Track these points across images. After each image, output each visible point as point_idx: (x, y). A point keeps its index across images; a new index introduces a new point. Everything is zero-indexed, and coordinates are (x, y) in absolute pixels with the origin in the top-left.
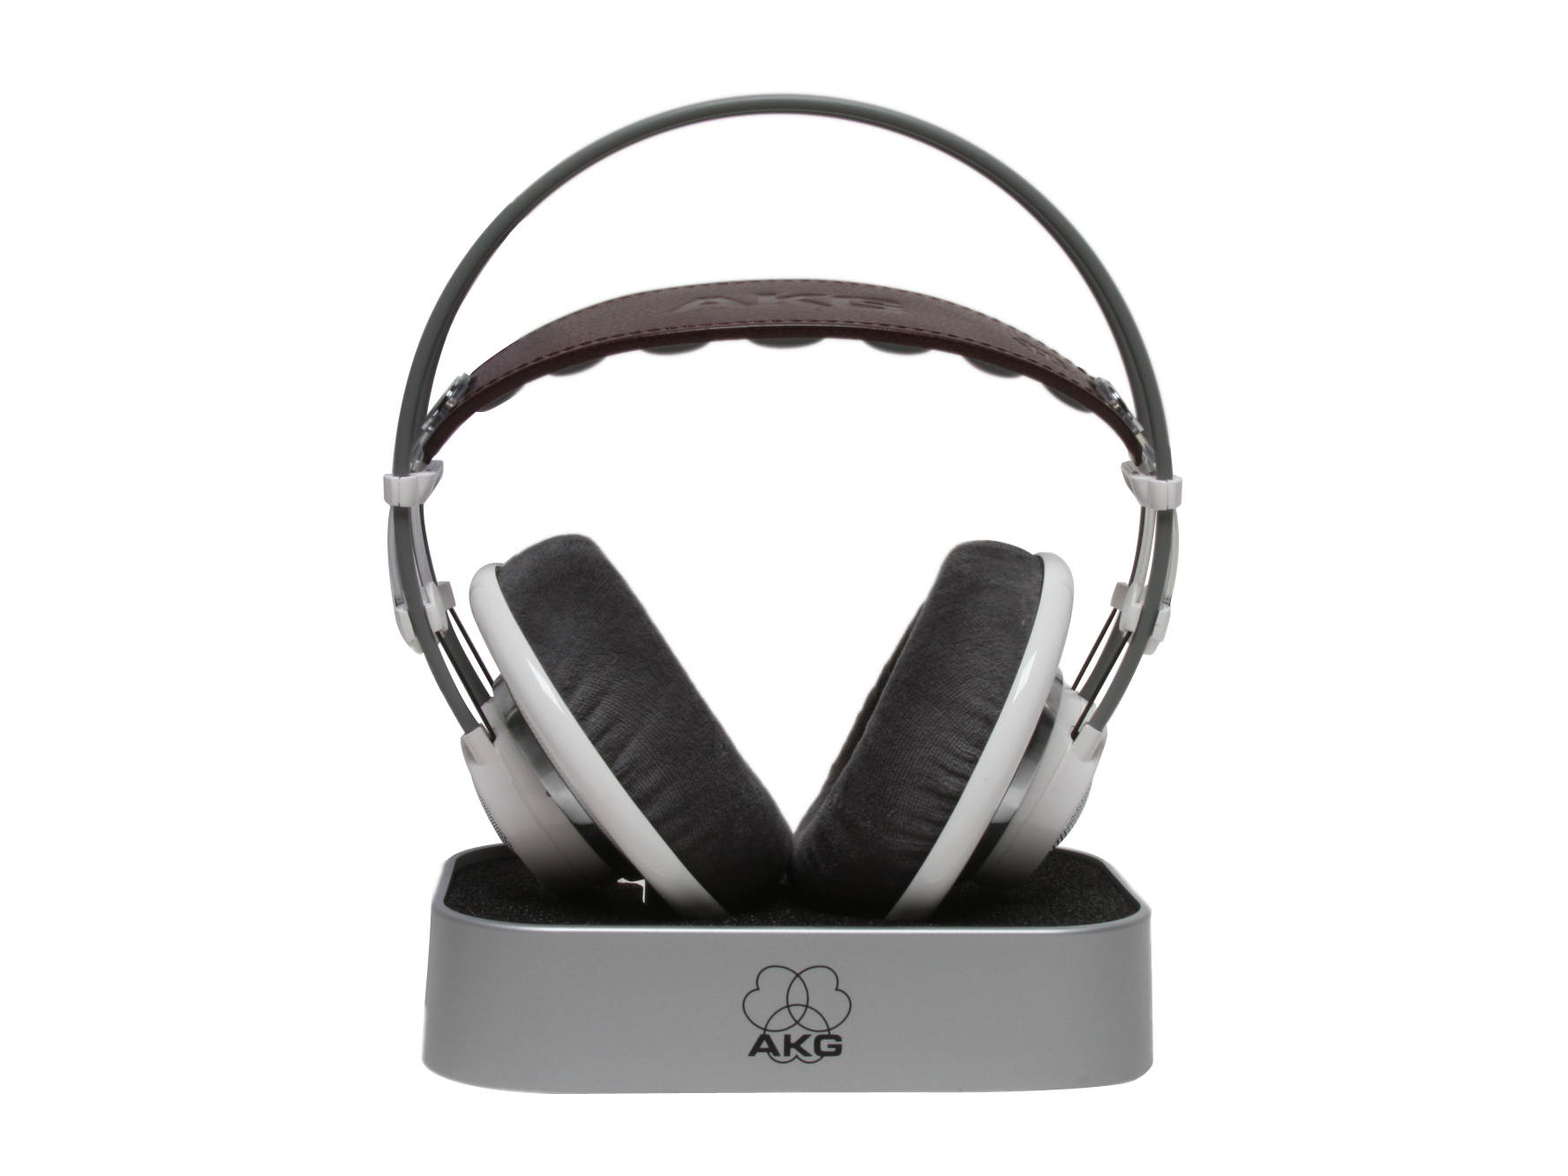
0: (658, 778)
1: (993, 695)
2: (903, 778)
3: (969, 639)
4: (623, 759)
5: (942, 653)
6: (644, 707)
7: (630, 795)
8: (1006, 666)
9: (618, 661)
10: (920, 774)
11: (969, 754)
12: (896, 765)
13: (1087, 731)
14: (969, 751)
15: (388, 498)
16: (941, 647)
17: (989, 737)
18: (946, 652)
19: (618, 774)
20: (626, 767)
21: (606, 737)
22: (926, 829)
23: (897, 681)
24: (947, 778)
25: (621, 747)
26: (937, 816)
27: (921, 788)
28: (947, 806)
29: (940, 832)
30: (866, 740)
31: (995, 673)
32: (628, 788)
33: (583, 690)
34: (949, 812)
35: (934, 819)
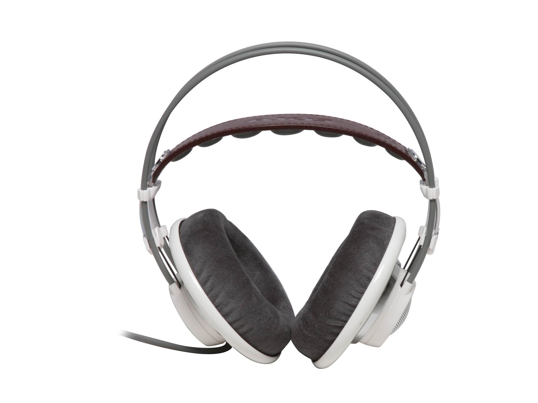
0: (231, 308)
1: (372, 269)
2: (336, 298)
3: (364, 248)
4: (218, 301)
5: (353, 252)
6: (225, 282)
7: (221, 313)
8: (377, 259)
9: (216, 265)
10: (342, 296)
11: (361, 290)
12: (334, 293)
13: (406, 283)
14: (361, 289)
15: (139, 198)
16: (354, 251)
17: (369, 284)
18: (355, 252)
19: (216, 306)
20: (219, 303)
21: (212, 292)
22: (343, 318)
23: (336, 262)
24: (352, 299)
25: (217, 296)
26: (348, 313)
27: (343, 302)
28: (352, 310)
29: (349, 319)
30: (323, 283)
31: (373, 261)
32: (220, 311)
33: (204, 275)
34: (353, 312)
35: (347, 314)
